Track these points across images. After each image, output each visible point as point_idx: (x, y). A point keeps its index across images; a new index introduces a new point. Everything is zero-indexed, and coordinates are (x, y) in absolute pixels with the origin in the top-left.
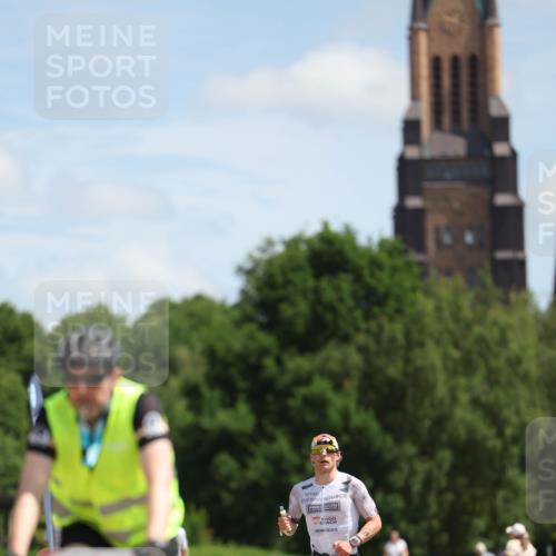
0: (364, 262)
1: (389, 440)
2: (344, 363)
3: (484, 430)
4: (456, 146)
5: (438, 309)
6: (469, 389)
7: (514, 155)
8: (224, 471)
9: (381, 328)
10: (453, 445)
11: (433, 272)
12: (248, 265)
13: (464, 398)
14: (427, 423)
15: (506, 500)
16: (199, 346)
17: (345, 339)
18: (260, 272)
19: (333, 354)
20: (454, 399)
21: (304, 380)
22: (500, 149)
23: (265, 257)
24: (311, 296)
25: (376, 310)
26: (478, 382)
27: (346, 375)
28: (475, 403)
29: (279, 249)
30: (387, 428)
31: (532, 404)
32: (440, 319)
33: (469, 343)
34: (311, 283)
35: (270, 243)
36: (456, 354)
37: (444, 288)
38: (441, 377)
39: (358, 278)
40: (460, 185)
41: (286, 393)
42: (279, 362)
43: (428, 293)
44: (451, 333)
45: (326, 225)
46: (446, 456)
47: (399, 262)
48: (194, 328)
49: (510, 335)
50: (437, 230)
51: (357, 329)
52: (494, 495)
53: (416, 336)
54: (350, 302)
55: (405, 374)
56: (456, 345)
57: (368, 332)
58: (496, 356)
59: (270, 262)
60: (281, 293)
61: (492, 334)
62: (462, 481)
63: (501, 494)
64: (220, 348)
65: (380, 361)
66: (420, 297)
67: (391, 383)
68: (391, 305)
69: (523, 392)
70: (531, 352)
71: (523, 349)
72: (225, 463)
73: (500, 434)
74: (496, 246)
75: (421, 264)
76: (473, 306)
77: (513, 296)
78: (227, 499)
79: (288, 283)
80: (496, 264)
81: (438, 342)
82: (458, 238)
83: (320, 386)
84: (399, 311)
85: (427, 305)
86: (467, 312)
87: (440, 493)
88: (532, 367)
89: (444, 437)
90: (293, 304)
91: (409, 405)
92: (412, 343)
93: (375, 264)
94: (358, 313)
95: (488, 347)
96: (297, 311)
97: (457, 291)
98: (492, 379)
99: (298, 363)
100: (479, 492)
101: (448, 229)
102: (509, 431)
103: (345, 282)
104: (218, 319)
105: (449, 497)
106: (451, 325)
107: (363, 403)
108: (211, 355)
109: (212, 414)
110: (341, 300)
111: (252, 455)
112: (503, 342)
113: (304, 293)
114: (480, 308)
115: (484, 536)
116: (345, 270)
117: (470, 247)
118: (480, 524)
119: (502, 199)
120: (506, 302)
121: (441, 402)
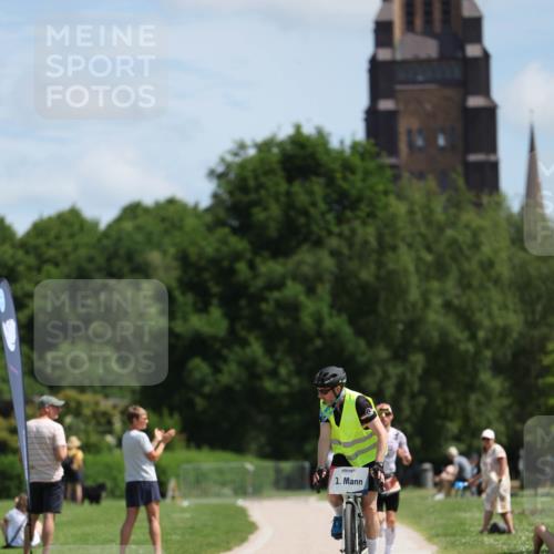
0: (336, 166)
1: (362, 343)
2: (316, 266)
3: (457, 334)
4: (429, 48)
5: (411, 212)
6: (442, 293)
7: (486, 56)
8: (197, 375)
9: (353, 232)
10: (425, 348)
11: (406, 175)
12: (220, 169)
13: (437, 301)
14: (401, 327)
15: (479, 404)
16: (172, 251)
17: (318, 243)
18: (232, 176)
19: (306, 258)
20: (427, 303)
21: (276, 285)
22: (472, 51)
23: (238, 160)
24: (283, 199)
25: (349, 214)
26: (450, 285)
27: (319, 278)
28: (448, 306)
29: (252, 152)
30: (360, 332)
31: (504, 307)
32: (413, 223)
33: (441, 247)
34: (284, 187)
35: (242, 146)
36: (429, 258)
37: (417, 191)
38: (414, 280)
39: (331, 182)
40: (432, 87)
41: (259, 298)
42: (252, 266)
43: (400, 197)
44: (423, 236)
45: (298, 128)
46: (418, 359)
47: (371, 165)
48: (166, 232)
49: (483, 238)
50: (409, 132)
51: (330, 233)
52: (467, 399)
53: (388, 240)
54: (322, 206)
55: (378, 278)
56: (429, 249)
57: (340, 235)
58: (468, 259)
59: (242, 166)
60: (253, 196)
61: (464, 238)
62: (435, 385)
63: (473, 397)
64: (193, 252)
65: (353, 265)
66: (392, 200)
67: (364, 287)
68: (364, 209)
69: (495, 294)
70: (504, 255)
71: (496, 252)
72: (199, 367)
73: (473, 337)
74: (468, 150)
75: (393, 167)
76: (445, 209)
77: (485, 199)
78: (200, 403)
79: (260, 186)
80: (467, 166)
81: (410, 246)
82: (431, 141)
83: (293, 290)
84: (371, 215)
85: (401, 208)
86: (440, 216)
87: (413, 397)
88: (504, 270)
89: (416, 341)
90: (266, 209)
91: (381, 309)
92: (384, 247)
93: (347, 167)
94: (330, 217)
95: (461, 250)
96: (270, 215)
97: (429, 194)
98: (465, 283)
99: (271, 267)
100: (452, 395)
101: (420, 132)
102: (481, 334)
103: (318, 186)
104: (190, 222)
105: (422, 400)
106: (423, 229)
107: (336, 306)
108: (184, 259)
109: (185, 319)
110: (314, 204)
111: (225, 360)
112: (476, 246)
113: (277, 198)
114: (452, 211)
115: (457, 439)
116: (317, 174)
117: (442, 149)
118: (453, 427)
119: (475, 101)
120: (478, 205)
121: (414, 305)
